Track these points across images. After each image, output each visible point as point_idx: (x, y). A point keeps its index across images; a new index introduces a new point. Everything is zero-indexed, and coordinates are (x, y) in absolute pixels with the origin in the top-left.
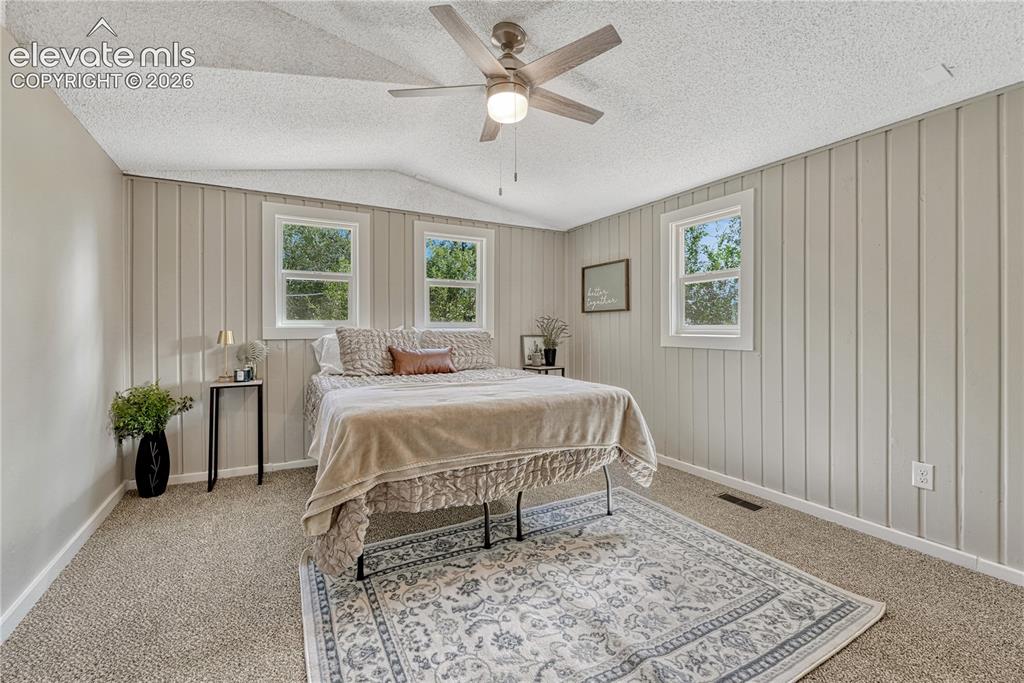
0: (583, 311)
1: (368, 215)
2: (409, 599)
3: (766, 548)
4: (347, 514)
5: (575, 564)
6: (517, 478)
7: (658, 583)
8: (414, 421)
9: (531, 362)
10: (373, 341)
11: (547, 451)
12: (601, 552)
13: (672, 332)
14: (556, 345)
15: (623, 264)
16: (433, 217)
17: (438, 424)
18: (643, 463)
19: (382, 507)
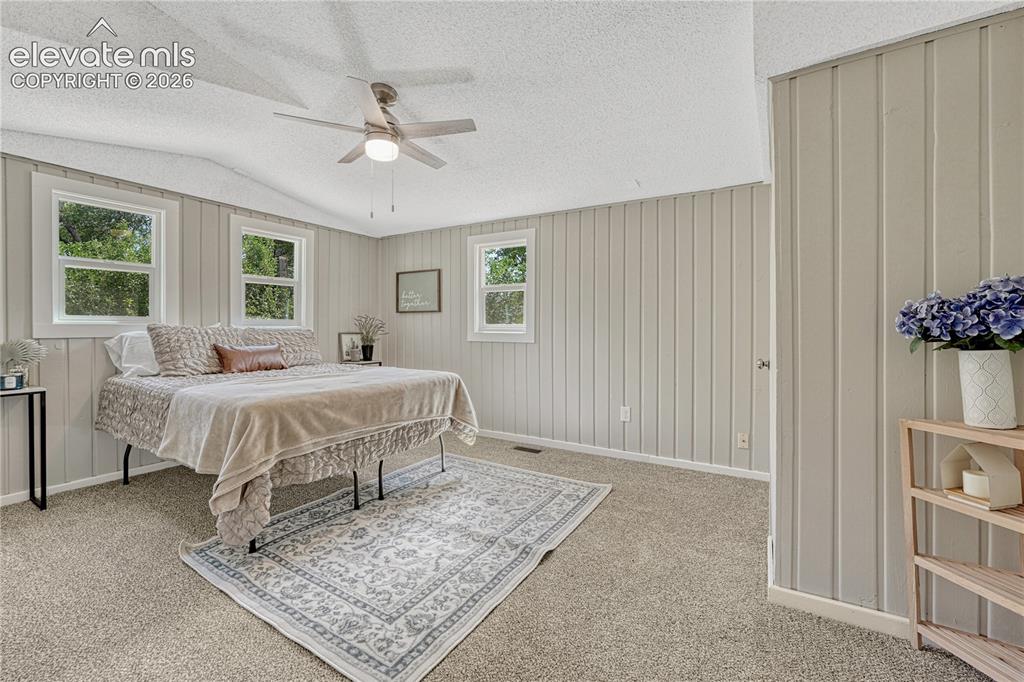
0: (397, 311)
1: (177, 203)
2: (311, 552)
3: (549, 471)
4: (254, 489)
5: (433, 504)
6: (385, 446)
7: (492, 502)
8: (308, 405)
9: (349, 358)
10: (195, 339)
11: (405, 424)
12: (448, 493)
13: (476, 330)
14: (374, 341)
15: (436, 273)
16: (250, 212)
17: (326, 406)
18: (470, 427)
19: (278, 482)
